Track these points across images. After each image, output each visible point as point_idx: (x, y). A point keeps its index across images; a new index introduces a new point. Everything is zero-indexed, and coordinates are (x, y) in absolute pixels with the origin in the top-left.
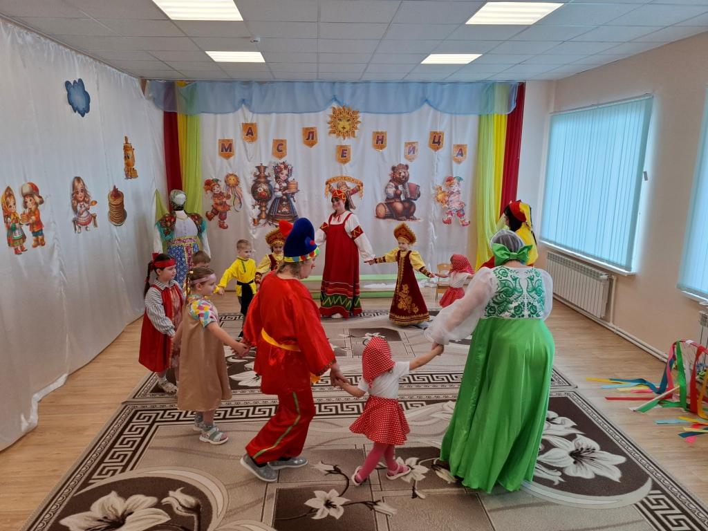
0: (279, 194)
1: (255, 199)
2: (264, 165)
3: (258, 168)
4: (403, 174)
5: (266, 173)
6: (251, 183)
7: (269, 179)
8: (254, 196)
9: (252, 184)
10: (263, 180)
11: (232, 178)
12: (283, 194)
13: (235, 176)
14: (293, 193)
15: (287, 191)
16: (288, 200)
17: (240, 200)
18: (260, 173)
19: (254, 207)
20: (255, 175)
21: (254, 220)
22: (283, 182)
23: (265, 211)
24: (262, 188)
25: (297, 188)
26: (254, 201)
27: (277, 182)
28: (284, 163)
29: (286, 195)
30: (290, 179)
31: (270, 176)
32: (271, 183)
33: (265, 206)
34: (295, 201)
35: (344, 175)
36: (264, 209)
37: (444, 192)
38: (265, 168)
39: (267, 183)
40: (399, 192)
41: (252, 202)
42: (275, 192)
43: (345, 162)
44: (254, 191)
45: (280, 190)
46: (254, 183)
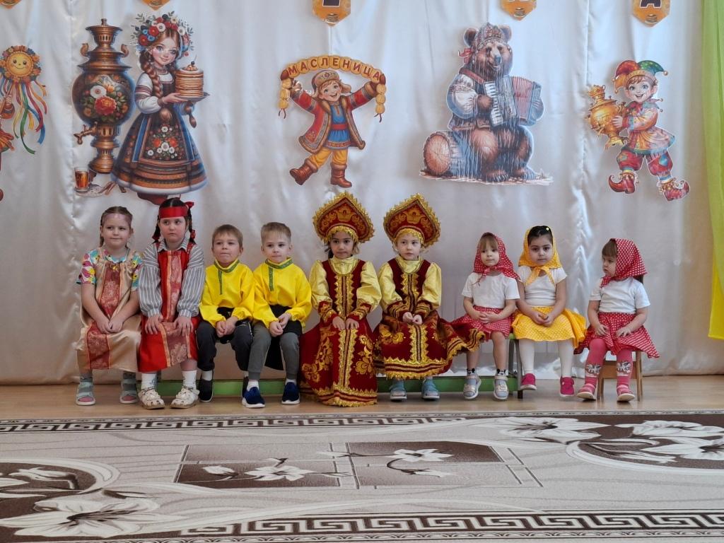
0: (151, 103)
1: (83, 117)
2: (110, 23)
3: (94, 31)
4: (495, 52)
5: (116, 47)
6: (72, 73)
7: (123, 61)
8: (80, 109)
9: (76, 75)
10: (106, 64)
11: (20, 58)
12: (163, 106)
13: (30, 52)
14: (190, 103)
15: (172, 97)
16: (175, 122)
17: (40, 119)
18: (100, 44)
19: (79, 138)
20: (84, 51)
21: (78, 175)
22: (163, 72)
23: (110, 151)
24: (104, 88)
25: (200, 88)
26: (80, 122)
27: (145, 70)
28: (165, 19)
29: (169, 106)
30: (182, 63)
31: (125, 53)
32: (129, 73)
33: (111, 139)
34: (194, 125)
35: (333, 53)
36: (106, 145)
37: (612, 102)
38: (114, 31)
39: (119, 72)
40: (485, 102)
41: (74, 126)
42: (138, 97)
43: (335, 18)
44: (80, 95)
45: (153, 93)
46: (81, 72)
